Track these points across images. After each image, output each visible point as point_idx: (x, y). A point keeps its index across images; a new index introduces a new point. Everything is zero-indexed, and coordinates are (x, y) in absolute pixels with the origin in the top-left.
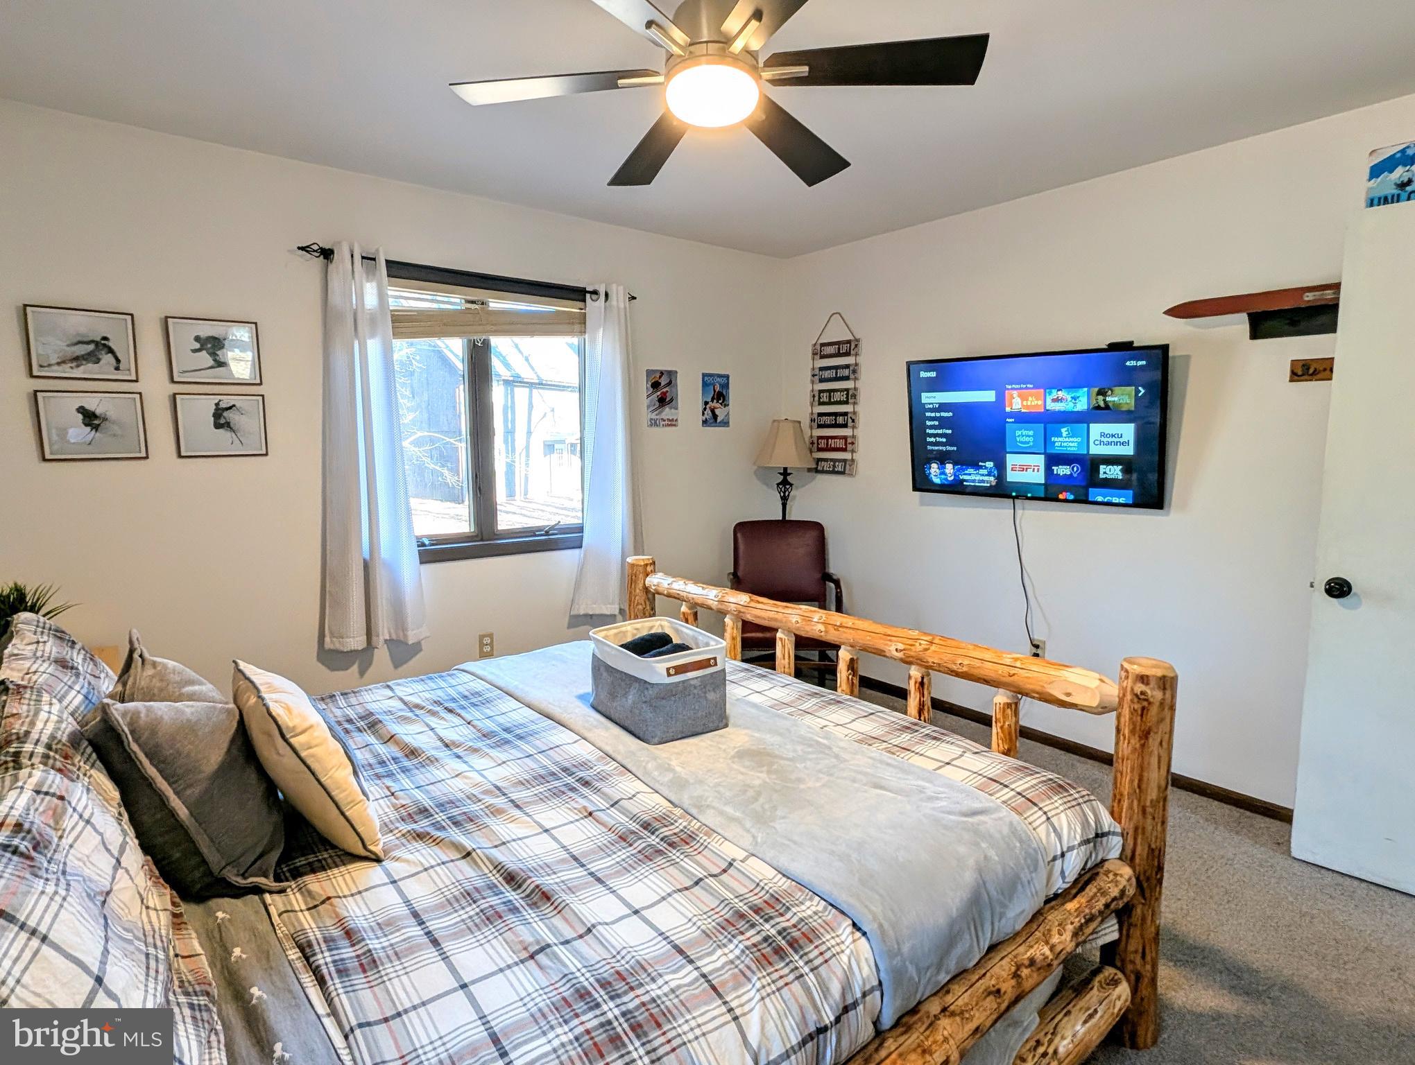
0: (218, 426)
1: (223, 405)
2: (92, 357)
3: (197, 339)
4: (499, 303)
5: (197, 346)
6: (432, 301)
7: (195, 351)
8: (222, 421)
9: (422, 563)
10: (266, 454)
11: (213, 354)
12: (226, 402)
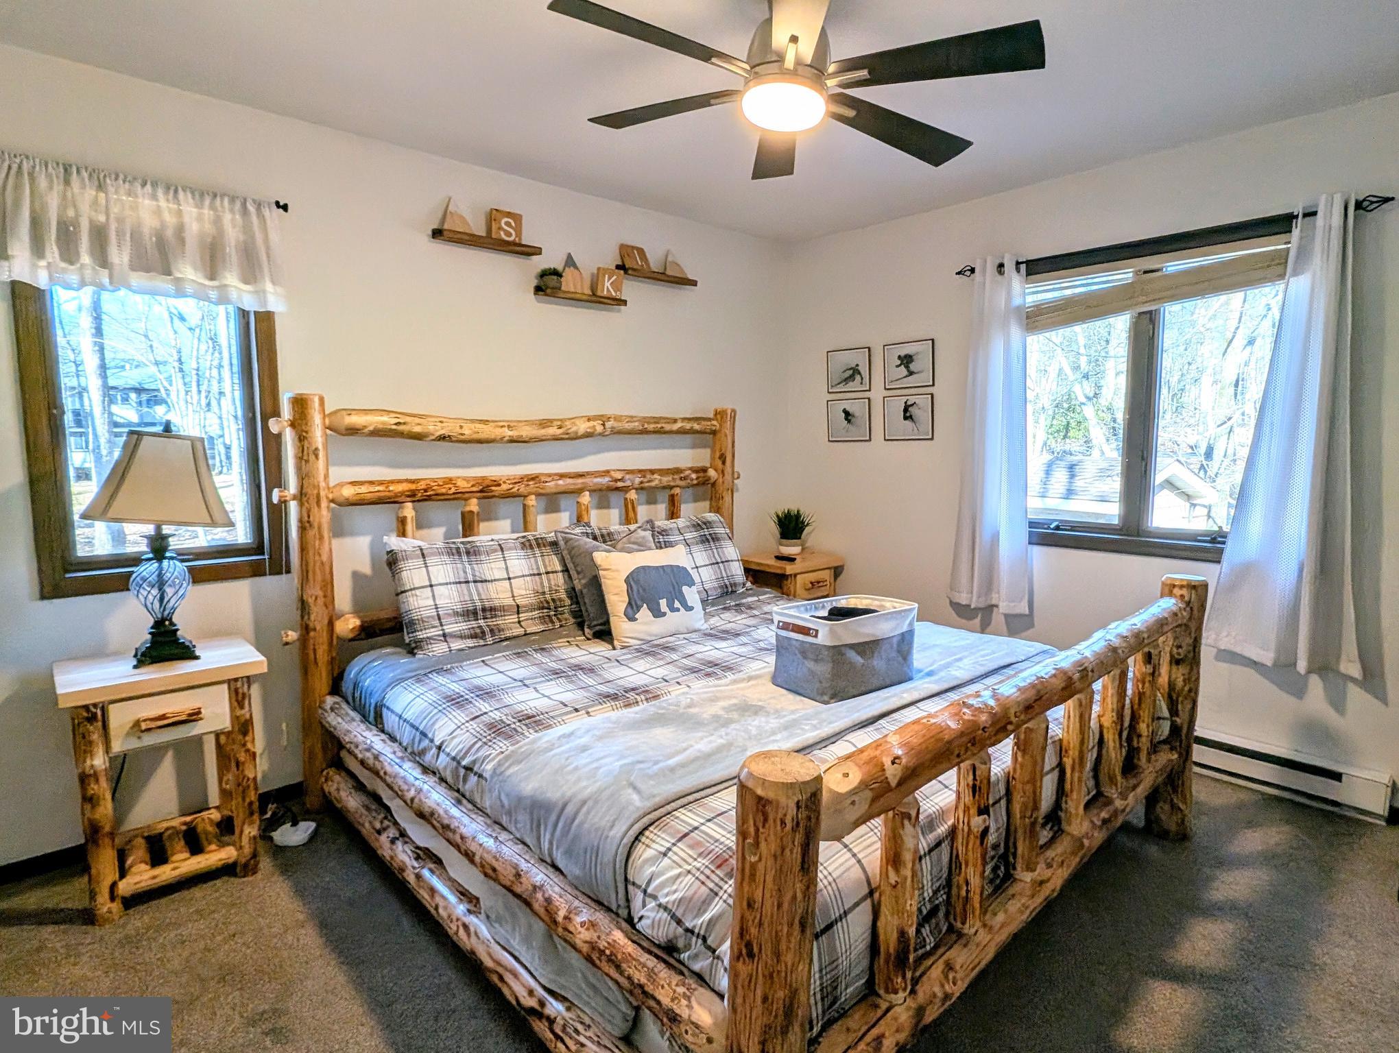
0: (906, 418)
1: (909, 403)
2: (852, 378)
3: (899, 357)
4: (1175, 265)
5: (899, 362)
6: (1083, 285)
7: (898, 366)
8: (908, 414)
9: (1030, 543)
10: (932, 439)
11: (907, 367)
12: (911, 400)
